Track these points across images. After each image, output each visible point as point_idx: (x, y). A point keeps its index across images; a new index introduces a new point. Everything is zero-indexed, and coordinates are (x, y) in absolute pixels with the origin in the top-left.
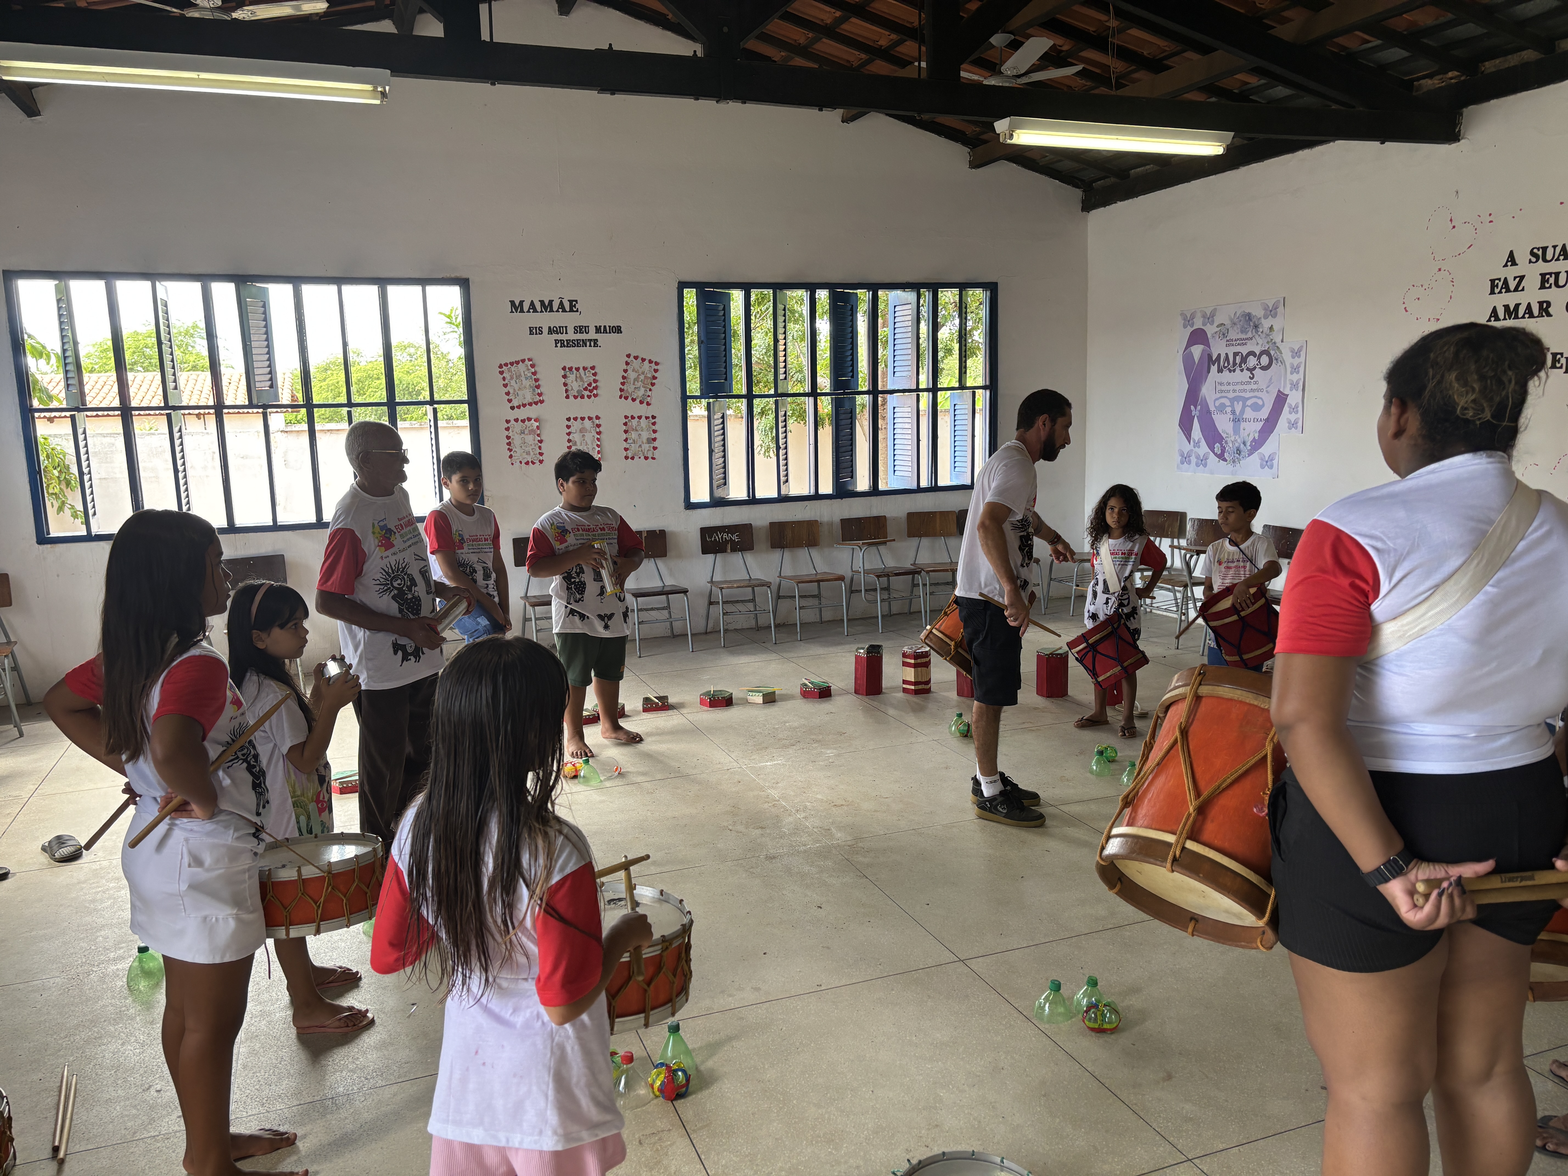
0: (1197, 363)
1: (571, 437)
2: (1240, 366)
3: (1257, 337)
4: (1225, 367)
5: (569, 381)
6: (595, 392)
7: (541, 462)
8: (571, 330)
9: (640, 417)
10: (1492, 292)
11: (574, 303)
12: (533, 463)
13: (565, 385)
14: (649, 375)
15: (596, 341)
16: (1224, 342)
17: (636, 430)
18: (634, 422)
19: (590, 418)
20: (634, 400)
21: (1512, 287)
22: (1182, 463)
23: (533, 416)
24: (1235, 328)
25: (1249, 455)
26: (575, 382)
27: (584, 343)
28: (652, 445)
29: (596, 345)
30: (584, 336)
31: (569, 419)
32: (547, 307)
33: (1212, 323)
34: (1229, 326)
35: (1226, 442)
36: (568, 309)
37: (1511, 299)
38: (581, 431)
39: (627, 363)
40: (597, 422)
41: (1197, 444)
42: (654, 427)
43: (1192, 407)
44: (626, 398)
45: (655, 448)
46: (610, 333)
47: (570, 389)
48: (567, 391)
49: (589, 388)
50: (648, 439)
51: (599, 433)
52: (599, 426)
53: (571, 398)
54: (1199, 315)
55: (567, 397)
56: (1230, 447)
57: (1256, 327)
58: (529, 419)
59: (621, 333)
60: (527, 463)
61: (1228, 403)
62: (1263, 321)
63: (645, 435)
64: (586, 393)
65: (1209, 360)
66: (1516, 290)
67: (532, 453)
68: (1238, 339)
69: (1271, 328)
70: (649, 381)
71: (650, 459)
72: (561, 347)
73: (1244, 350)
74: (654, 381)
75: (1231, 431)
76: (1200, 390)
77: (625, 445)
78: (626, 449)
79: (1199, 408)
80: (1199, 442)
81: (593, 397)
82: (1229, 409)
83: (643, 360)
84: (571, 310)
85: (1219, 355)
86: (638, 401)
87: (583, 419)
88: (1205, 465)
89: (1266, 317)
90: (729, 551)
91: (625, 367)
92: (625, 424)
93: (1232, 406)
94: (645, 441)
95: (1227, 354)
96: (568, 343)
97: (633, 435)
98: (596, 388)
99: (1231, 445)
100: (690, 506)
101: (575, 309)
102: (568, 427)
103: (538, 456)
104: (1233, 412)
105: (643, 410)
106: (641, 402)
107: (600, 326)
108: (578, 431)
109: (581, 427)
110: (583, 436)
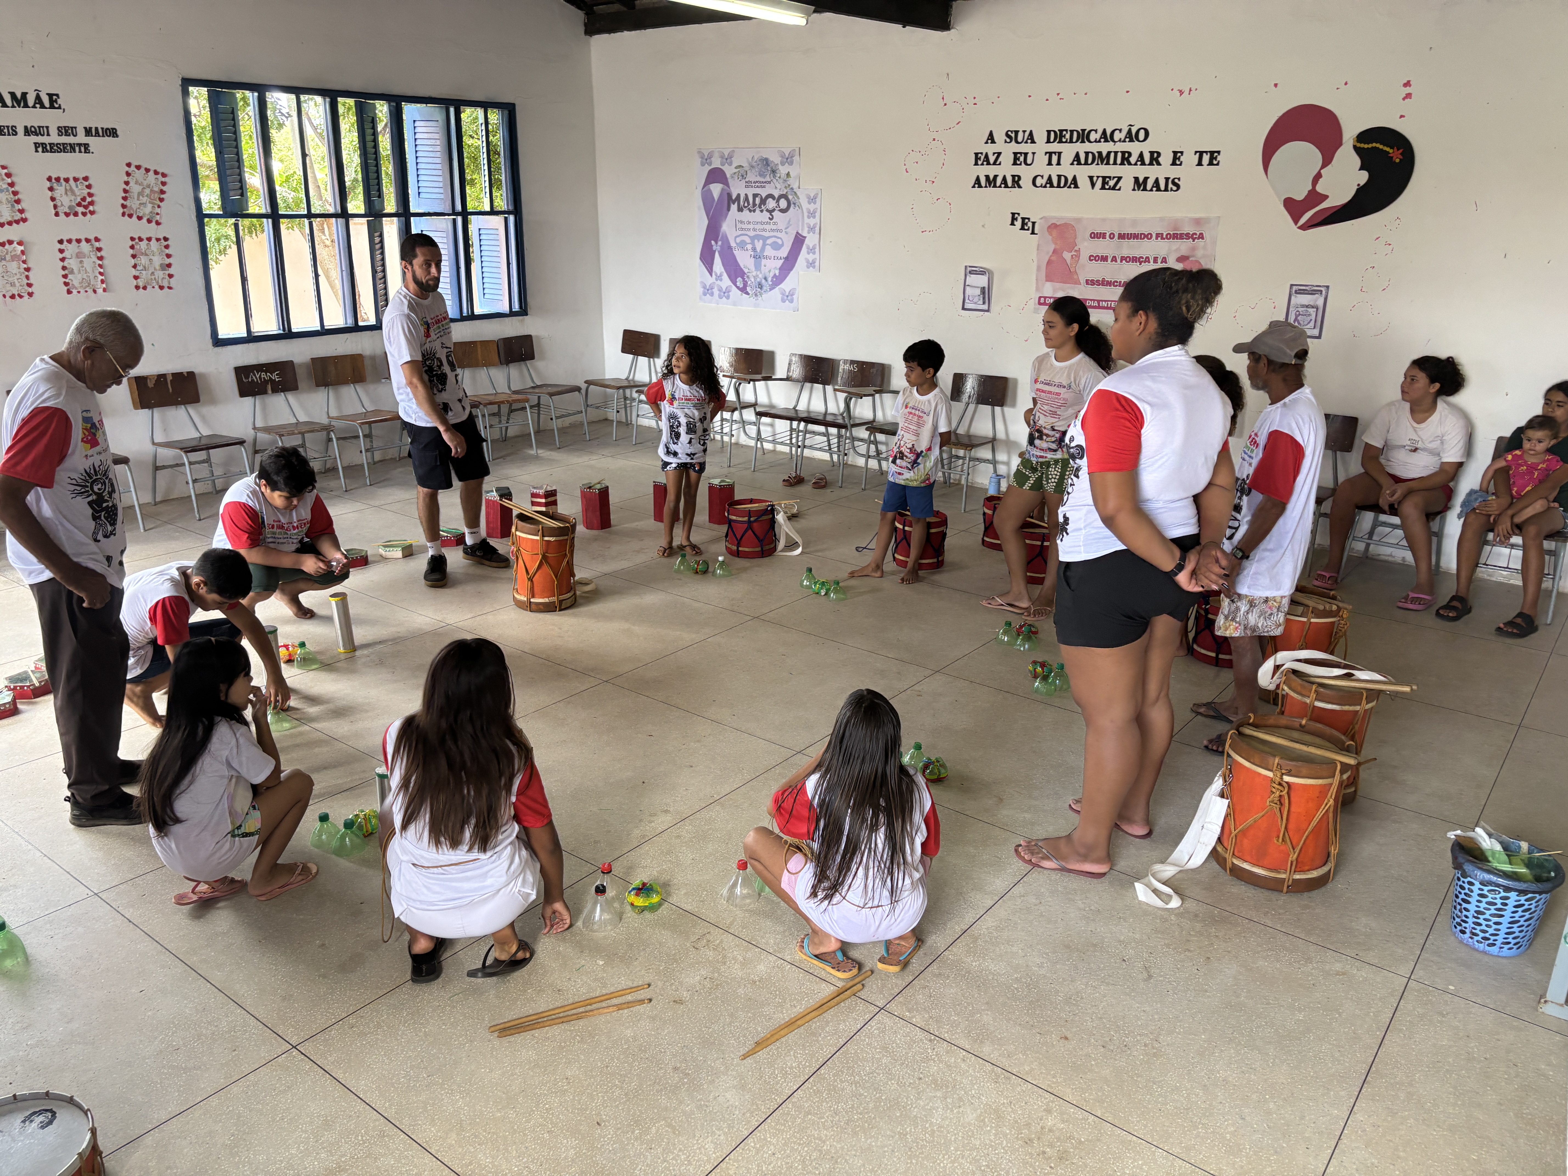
0: (716, 199)
1: (66, 264)
2: (760, 207)
3: (775, 181)
4: (745, 207)
5: (57, 194)
6: (91, 208)
7: (30, 295)
8: (53, 131)
9: (149, 239)
10: (976, 164)
11: (55, 97)
12: (21, 297)
13: (53, 199)
14: (156, 189)
15: (86, 146)
16: (743, 183)
17: (146, 255)
18: (143, 244)
19: (88, 241)
20: (140, 218)
21: (992, 161)
22: (705, 294)
23: (16, 239)
24: (753, 171)
25: (771, 290)
26: (64, 196)
27: (72, 148)
28: (167, 272)
29: (87, 151)
30: (70, 140)
31: (61, 242)
32: (20, 101)
33: (730, 164)
34: (747, 169)
35: (748, 277)
36: (47, 104)
37: (991, 171)
38: (78, 256)
39: (128, 174)
40: (97, 244)
41: (719, 278)
42: (167, 251)
43: (713, 242)
44: (130, 216)
45: (171, 276)
46: (103, 136)
47: (59, 204)
48: (55, 207)
49: (83, 203)
50: (161, 265)
51: (101, 258)
52: (99, 249)
53: (62, 215)
54: (716, 155)
55: (57, 214)
56: (751, 281)
57: (774, 172)
58: (10, 242)
59: (117, 136)
60: (13, 297)
61: (748, 240)
62: (780, 167)
63: (158, 260)
64: (80, 210)
65: (729, 199)
66: (994, 164)
67: (17, 284)
68: (757, 182)
69: (788, 175)
70: (157, 196)
71: (166, 290)
72: (43, 152)
73: (764, 193)
74: (162, 196)
75: (752, 268)
76: (720, 227)
77: (134, 272)
78: (136, 278)
79: (720, 243)
80: (721, 275)
81: (89, 215)
82: (749, 247)
83: (147, 170)
84: (52, 107)
85: (739, 195)
86: (145, 220)
87: (79, 241)
88: (728, 298)
89: (783, 164)
90: (270, 391)
91: (126, 178)
92: (132, 247)
93: (753, 243)
94: (158, 267)
95: (746, 195)
96: (51, 148)
97: (143, 260)
98: (92, 203)
99: (753, 280)
100: (219, 343)
101: (56, 106)
102: (61, 251)
103: (27, 288)
104: (754, 249)
105: (151, 230)
106: (149, 221)
107: (91, 128)
108: (74, 256)
109: (77, 251)
110: (81, 262)
